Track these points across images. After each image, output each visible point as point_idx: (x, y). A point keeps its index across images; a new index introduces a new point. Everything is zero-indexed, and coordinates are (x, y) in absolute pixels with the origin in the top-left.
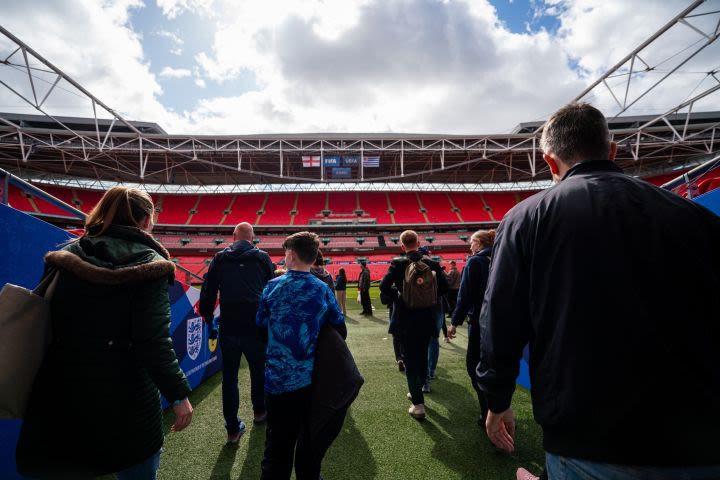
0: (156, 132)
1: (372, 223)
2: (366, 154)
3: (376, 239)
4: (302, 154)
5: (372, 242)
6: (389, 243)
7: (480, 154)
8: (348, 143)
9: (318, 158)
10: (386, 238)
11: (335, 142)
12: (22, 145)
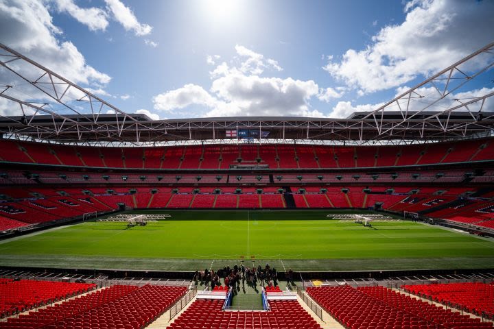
0: (145, 120)
1: (266, 167)
2: (263, 130)
3: (268, 177)
4: (225, 129)
5: (266, 179)
6: (276, 180)
7: (330, 130)
8: (253, 122)
9: (235, 132)
10: (274, 177)
11: (244, 122)
12: (78, 131)
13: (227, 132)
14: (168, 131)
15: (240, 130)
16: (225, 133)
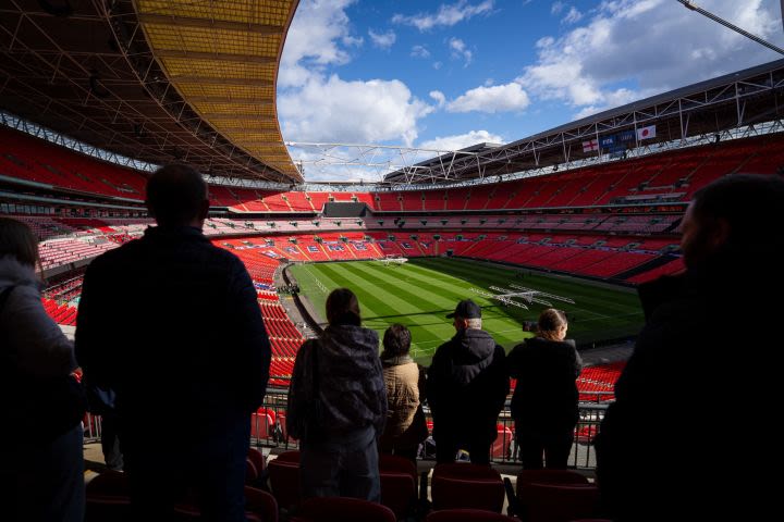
4: (580, 141)
8: (621, 118)
11: (608, 121)
13: (584, 144)
14: (512, 159)
15: (602, 137)
16: (581, 147)
